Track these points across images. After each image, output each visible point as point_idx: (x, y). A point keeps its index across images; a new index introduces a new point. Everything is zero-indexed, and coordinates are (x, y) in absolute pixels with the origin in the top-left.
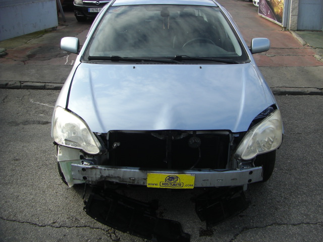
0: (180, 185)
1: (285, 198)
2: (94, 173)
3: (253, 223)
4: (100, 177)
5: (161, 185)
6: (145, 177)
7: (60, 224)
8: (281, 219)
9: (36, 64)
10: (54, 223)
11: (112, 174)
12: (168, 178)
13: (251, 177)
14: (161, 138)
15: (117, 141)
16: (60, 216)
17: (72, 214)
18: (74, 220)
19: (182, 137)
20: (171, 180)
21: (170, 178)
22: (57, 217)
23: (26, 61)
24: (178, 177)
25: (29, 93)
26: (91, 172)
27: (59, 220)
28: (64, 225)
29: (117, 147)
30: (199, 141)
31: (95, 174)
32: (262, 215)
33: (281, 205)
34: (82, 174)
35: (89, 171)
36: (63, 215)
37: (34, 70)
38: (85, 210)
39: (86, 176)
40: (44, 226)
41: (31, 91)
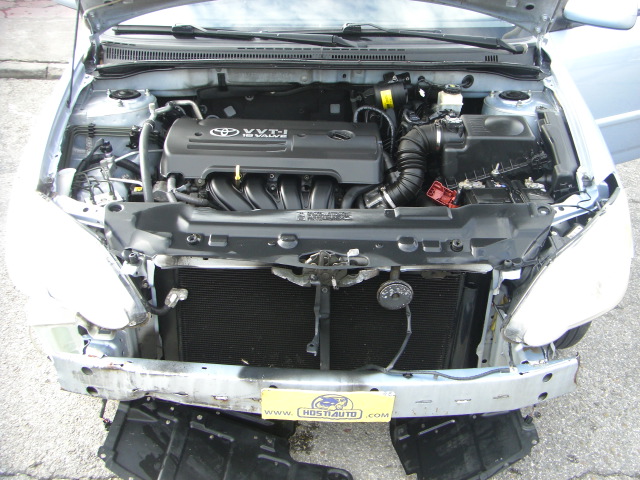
0: (353, 414)
1: (613, 393)
2: (115, 382)
3: (536, 469)
4: (131, 391)
5: (301, 414)
6: (257, 396)
7: (52, 470)
8: (605, 459)
9: (31, 17)
10: (36, 465)
11: (165, 387)
12: (320, 399)
13: (546, 387)
14: (302, 284)
15: (179, 287)
16: (51, 444)
17: (81, 439)
18: (85, 456)
19: (360, 279)
20: (329, 405)
21: (325, 400)
22: (44, 448)
23: (9, 8)
24: (346, 399)
25: (9, 89)
26: (107, 377)
27: (48, 457)
28: (60, 473)
29: (180, 303)
30: (407, 291)
31: (119, 384)
32: (558, 446)
33: (604, 415)
34: (83, 380)
35: (102, 374)
36: (59, 442)
37: (24, 32)
38: (103, 456)
39: (95, 386)
40: (10, 475)
41: (16, 82)
